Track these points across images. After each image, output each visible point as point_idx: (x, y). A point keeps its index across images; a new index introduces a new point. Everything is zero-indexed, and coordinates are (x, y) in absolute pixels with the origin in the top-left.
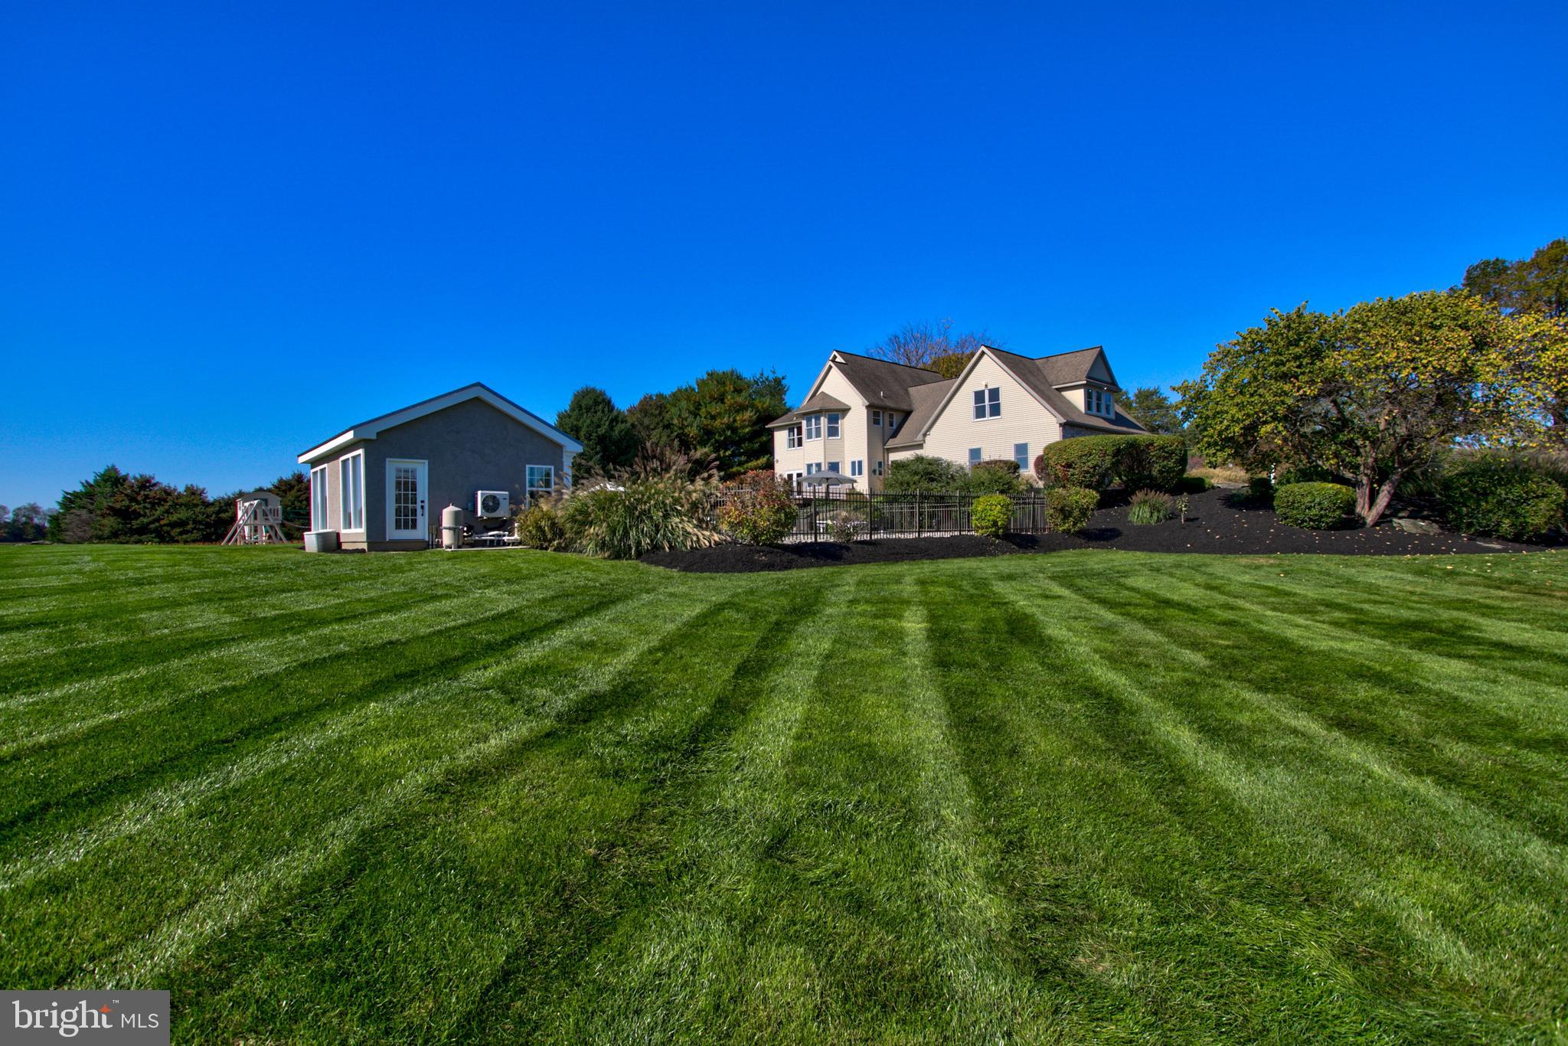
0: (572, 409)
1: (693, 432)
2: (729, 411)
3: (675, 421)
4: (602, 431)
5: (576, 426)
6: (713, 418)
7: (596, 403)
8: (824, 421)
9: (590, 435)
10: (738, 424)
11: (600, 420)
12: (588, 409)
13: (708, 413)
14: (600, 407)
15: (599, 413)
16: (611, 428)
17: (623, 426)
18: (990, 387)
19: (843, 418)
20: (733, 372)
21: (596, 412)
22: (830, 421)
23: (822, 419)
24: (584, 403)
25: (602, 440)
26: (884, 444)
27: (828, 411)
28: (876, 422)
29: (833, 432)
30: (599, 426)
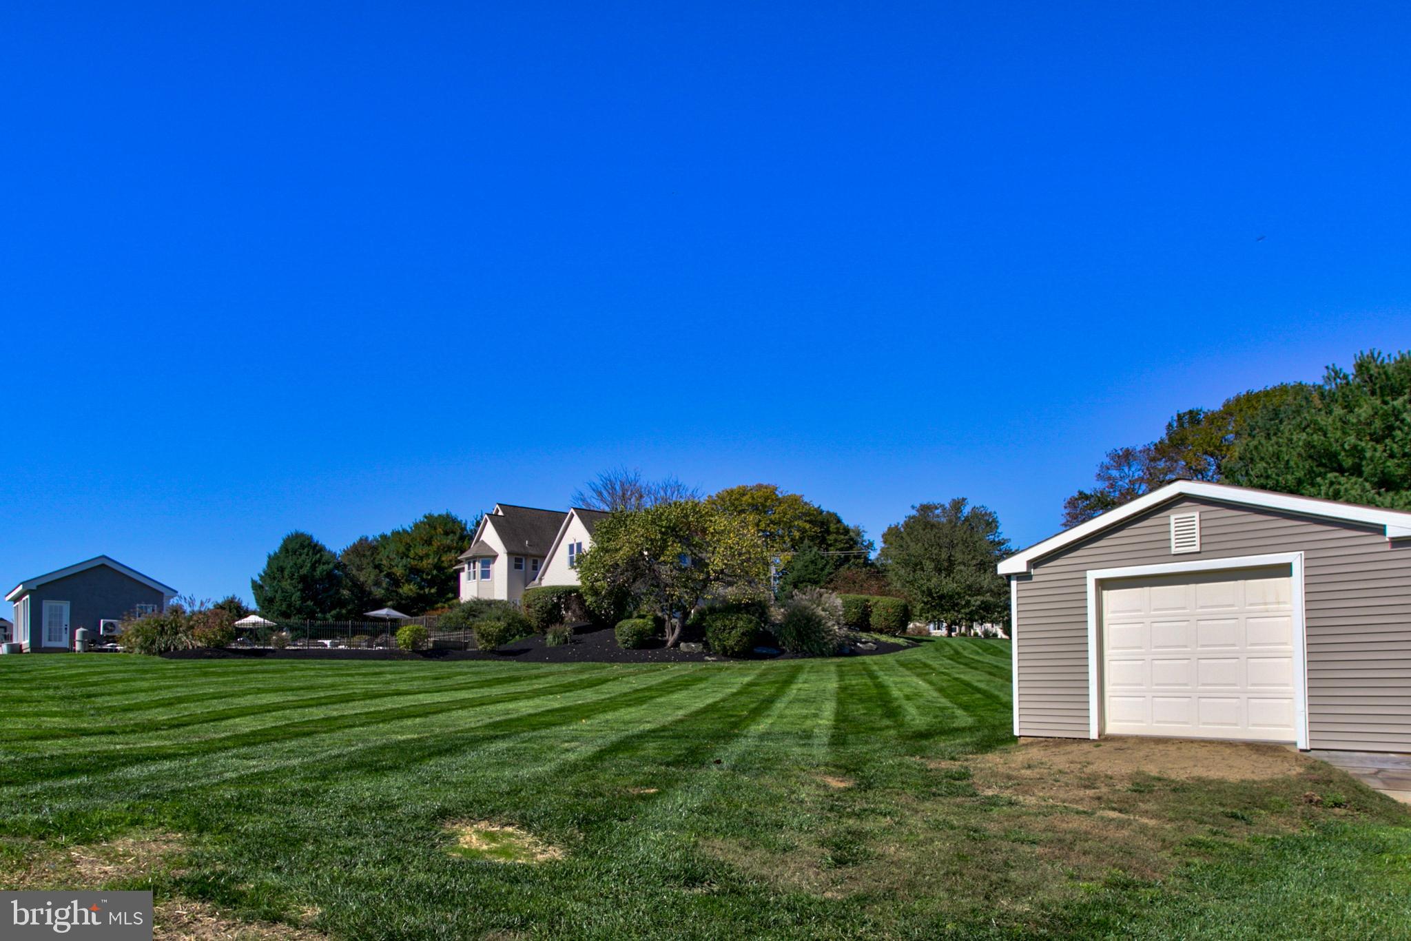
0: (281, 552)
1: (399, 571)
2: (436, 553)
3: (384, 562)
4: (304, 571)
5: (281, 567)
6: (421, 558)
7: (302, 546)
8: (478, 565)
9: (294, 575)
10: (445, 564)
11: (304, 562)
12: (295, 552)
13: (416, 554)
14: (306, 551)
15: (304, 556)
16: (313, 568)
17: (325, 567)
18: (577, 541)
19: (494, 562)
20: (447, 515)
21: (300, 555)
22: (483, 567)
23: (477, 563)
24: (290, 547)
25: (303, 579)
26: (526, 585)
27: (481, 557)
28: (518, 567)
29: (486, 575)
30: (301, 567)
